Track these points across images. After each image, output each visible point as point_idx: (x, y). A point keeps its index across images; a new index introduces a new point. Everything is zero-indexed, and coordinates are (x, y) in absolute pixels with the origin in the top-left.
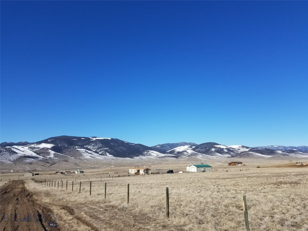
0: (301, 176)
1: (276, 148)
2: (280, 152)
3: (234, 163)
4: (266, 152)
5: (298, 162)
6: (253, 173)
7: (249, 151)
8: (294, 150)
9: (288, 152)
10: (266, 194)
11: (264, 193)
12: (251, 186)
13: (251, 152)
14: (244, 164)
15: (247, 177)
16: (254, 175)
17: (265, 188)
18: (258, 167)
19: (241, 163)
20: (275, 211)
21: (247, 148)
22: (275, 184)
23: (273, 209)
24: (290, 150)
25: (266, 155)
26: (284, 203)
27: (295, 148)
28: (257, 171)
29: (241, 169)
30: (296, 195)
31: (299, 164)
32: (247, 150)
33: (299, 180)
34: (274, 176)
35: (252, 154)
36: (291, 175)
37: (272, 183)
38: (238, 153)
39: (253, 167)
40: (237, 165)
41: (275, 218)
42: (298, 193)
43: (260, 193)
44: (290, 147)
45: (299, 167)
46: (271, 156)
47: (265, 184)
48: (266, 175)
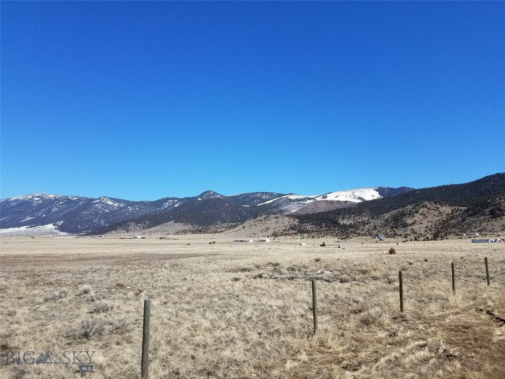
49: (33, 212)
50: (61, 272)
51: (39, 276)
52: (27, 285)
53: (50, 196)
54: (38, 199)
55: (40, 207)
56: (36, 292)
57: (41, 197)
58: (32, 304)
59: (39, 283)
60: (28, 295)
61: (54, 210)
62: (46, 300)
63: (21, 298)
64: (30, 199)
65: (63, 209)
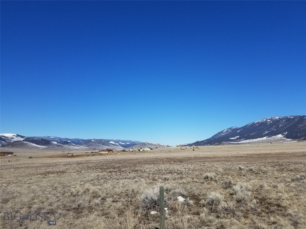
0: (69, 165)
1: (52, 139)
2: (55, 143)
3: (4, 153)
4: (42, 143)
5: (70, 152)
6: (23, 164)
7: (23, 140)
8: (69, 141)
9: (62, 144)
10: (31, 185)
11: (29, 183)
12: (17, 177)
13: (25, 142)
14: (15, 154)
15: (15, 168)
16: (23, 166)
17: (31, 179)
18: (31, 158)
19: (11, 153)
20: (36, 201)
21: (22, 137)
22: (44, 174)
23: (33, 199)
24: (64, 142)
25: (41, 145)
26: (46, 192)
27: (70, 140)
28: (28, 162)
29: (10, 159)
30: (59, 184)
31: (70, 155)
32: (22, 139)
33: (66, 169)
34: (43, 167)
35: (26, 144)
36: (60, 165)
37: (40, 174)
38: (11, 142)
39: (25, 157)
40: (6, 156)
41: (33, 208)
42: (62, 181)
43: (25, 184)
44: (66, 139)
45: (69, 157)
46: (46, 147)
47: (33, 174)
48: (36, 165)
49: (268, 128)
50: (296, 163)
51: (283, 165)
52: (278, 171)
53: (276, 118)
54: (270, 120)
55: (271, 125)
56: (284, 175)
57: (271, 119)
58: (285, 182)
59: (284, 169)
60: (281, 177)
61: (280, 126)
62: (293, 180)
63: (277, 178)
64: (265, 121)
65: (286, 125)
